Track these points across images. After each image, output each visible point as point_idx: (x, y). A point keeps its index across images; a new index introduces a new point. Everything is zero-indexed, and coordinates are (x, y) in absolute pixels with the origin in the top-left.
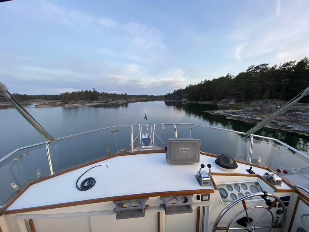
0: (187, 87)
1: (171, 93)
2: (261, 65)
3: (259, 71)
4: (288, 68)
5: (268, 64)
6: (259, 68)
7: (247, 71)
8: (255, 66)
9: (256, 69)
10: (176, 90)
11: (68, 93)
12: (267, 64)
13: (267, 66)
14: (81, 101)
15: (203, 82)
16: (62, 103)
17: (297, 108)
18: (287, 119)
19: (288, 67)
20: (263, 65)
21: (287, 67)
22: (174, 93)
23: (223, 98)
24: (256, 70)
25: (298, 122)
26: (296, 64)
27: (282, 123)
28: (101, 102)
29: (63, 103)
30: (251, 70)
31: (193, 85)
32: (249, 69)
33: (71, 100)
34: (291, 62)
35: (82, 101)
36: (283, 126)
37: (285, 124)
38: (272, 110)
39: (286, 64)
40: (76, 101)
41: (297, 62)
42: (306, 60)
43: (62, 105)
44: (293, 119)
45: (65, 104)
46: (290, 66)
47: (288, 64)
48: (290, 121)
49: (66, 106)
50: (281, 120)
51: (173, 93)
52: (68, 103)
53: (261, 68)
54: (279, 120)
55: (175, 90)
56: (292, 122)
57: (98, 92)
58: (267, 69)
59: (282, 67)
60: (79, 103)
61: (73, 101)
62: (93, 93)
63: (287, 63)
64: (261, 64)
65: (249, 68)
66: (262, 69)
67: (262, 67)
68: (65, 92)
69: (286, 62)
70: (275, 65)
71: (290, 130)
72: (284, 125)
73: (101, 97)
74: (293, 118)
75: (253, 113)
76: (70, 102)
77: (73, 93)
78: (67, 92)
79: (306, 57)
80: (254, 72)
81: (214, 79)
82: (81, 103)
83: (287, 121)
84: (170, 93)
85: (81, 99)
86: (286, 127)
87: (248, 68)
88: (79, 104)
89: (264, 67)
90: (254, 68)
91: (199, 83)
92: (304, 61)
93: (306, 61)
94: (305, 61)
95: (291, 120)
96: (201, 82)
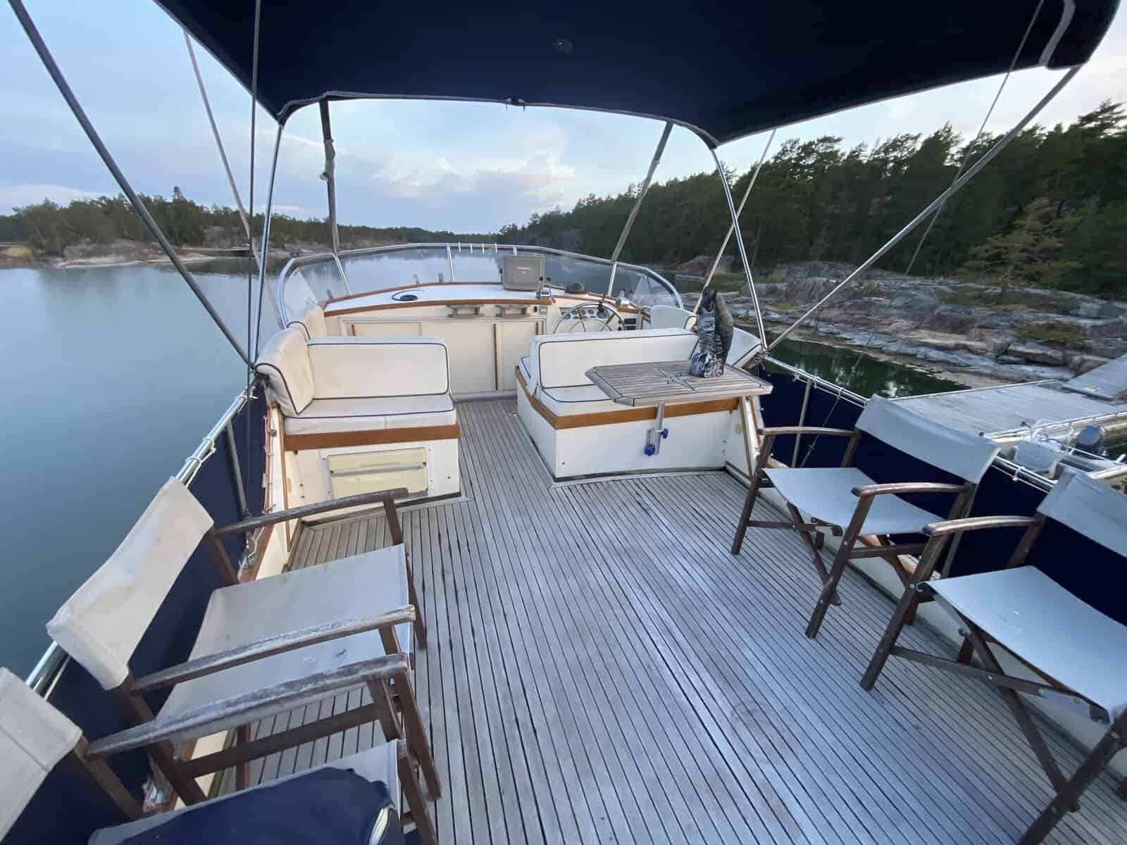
0: (579, 203)
1: (519, 228)
2: (818, 140)
3: (810, 163)
4: (895, 157)
5: (839, 140)
6: (813, 151)
7: (776, 158)
8: (801, 143)
9: (803, 155)
10: (541, 214)
11: (54, 205)
12: (836, 138)
13: (836, 147)
14: (122, 243)
15: (636, 189)
16: (34, 252)
17: (879, 286)
18: (845, 317)
19: (895, 154)
20: (826, 140)
21: (892, 155)
22: (533, 227)
23: (695, 255)
24: (804, 158)
25: (867, 325)
26: (918, 146)
27: (832, 328)
28: (221, 253)
29: (39, 252)
30: (787, 158)
31: (600, 199)
32: (784, 152)
33: (76, 241)
34: (908, 138)
35: (131, 245)
36: (830, 335)
37: (835, 330)
38: (816, 292)
39: (891, 142)
40: (101, 242)
41: (922, 139)
42: (946, 134)
43: (35, 263)
44: (858, 316)
45: (51, 259)
46: (902, 151)
47: (895, 145)
48: (850, 322)
49: (60, 264)
50: (828, 321)
51: (526, 226)
52: (66, 252)
53: (817, 152)
54: (824, 320)
55: (536, 216)
56: (855, 324)
57: (198, 204)
58: (833, 155)
59: (878, 152)
60: (118, 252)
61: (88, 244)
62: (175, 209)
63: (896, 141)
64: (821, 136)
65: (783, 150)
66: (820, 154)
67: (821, 149)
68: (39, 202)
69: (893, 138)
70: (860, 146)
71: (840, 345)
72: (832, 333)
73: (217, 229)
74: (859, 314)
75: (767, 299)
76: (75, 248)
77: (75, 205)
78: (47, 201)
79: (947, 123)
80: (797, 165)
81: (672, 179)
82: (126, 252)
83: (844, 322)
84: (515, 227)
85: (123, 237)
86: (836, 339)
87: (780, 149)
88: (122, 258)
89: (827, 147)
90: (799, 148)
91: (623, 194)
92: (941, 136)
93: (945, 138)
94: (942, 139)
95: (854, 319)
96: (630, 190)
